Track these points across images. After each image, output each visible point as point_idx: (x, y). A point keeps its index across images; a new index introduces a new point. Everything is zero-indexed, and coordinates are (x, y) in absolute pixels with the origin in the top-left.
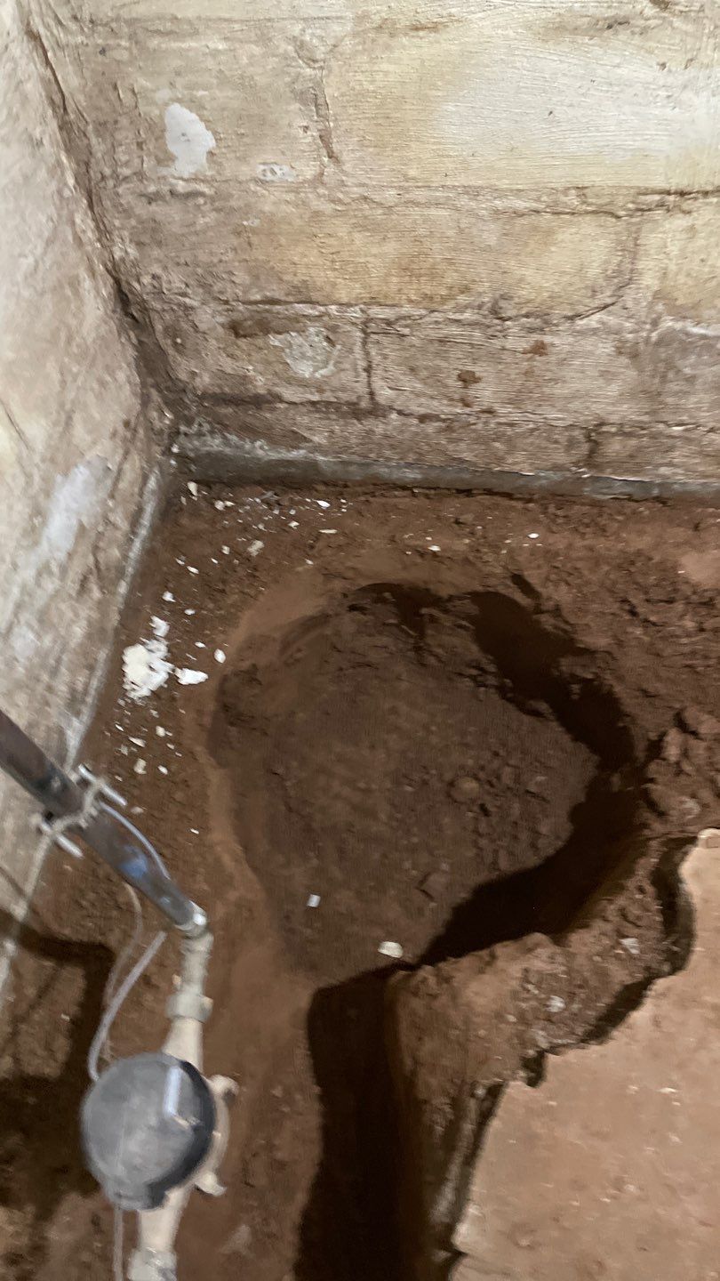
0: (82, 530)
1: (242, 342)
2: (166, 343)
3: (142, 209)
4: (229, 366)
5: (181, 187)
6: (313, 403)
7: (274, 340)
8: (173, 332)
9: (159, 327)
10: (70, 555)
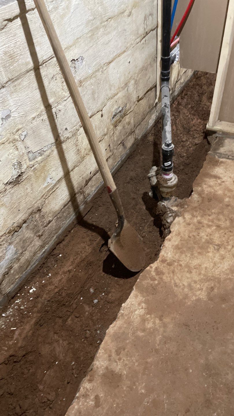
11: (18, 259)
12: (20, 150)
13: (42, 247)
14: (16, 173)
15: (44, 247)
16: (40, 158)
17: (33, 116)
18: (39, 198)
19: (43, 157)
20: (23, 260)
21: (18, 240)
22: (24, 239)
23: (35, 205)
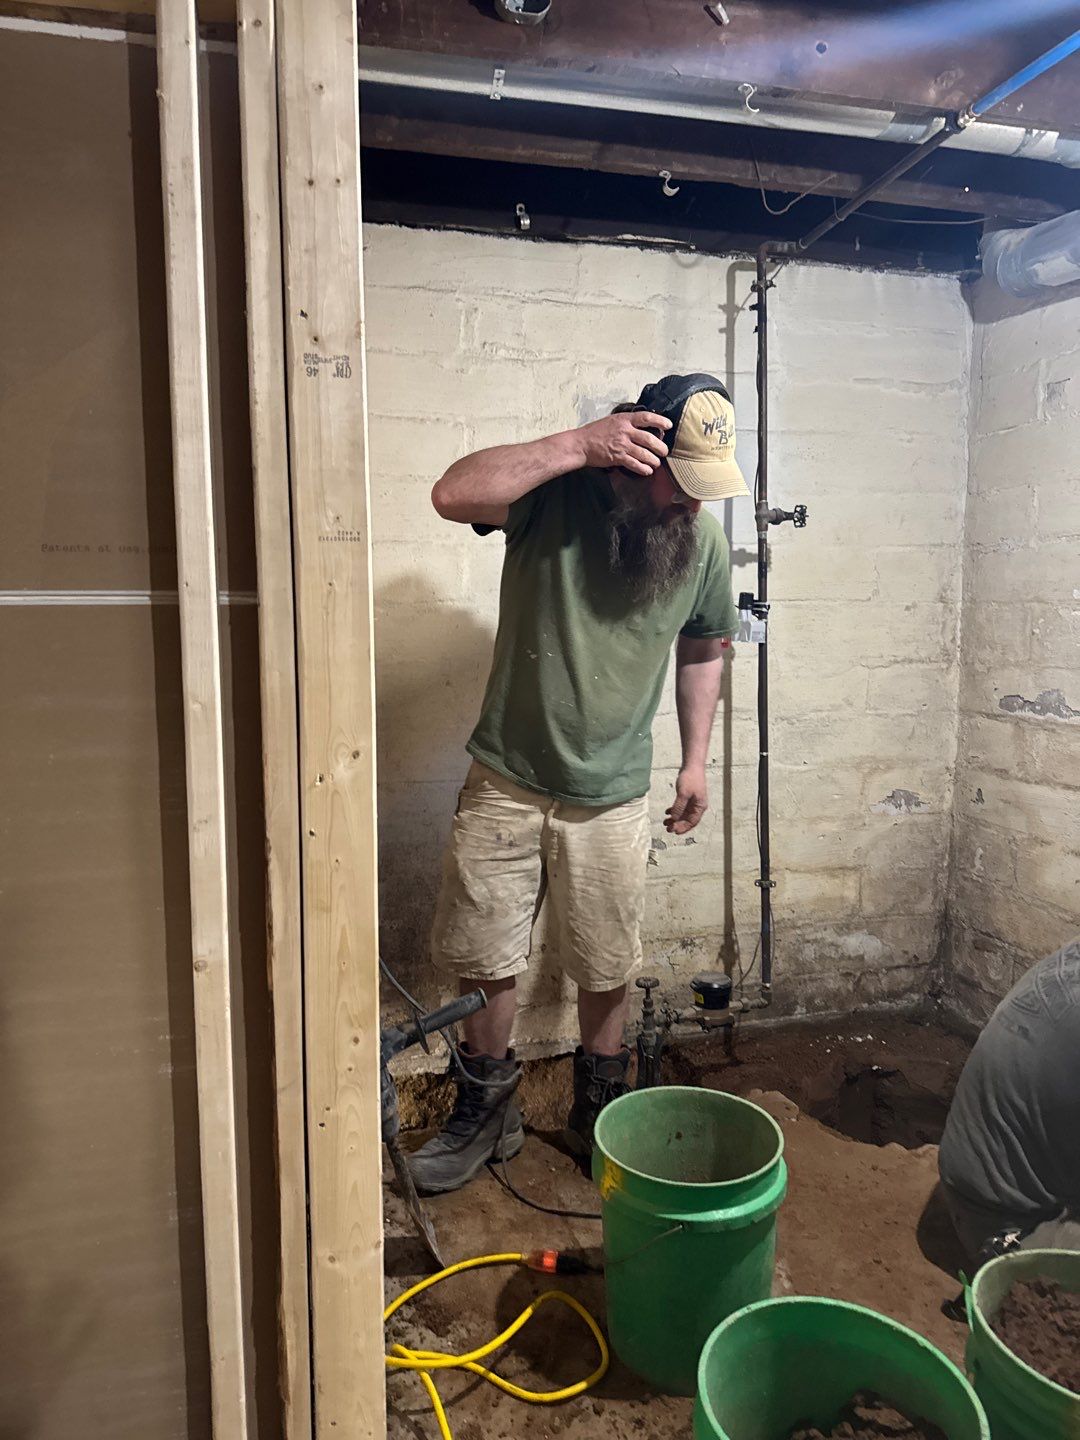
0: (861, 958)
1: (976, 951)
2: (953, 942)
3: (961, 881)
4: (970, 962)
5: (975, 878)
6: (991, 994)
7: (986, 954)
8: (957, 939)
9: (954, 934)
10: (850, 958)
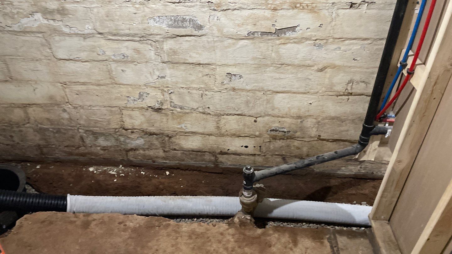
11: (144, 150)
12: (165, 97)
13: (164, 158)
14: (158, 106)
15: (166, 160)
16: (179, 110)
17: (182, 86)
18: (171, 130)
19: (182, 111)
20: (147, 152)
21: (147, 139)
22: (152, 143)
23: (166, 131)
